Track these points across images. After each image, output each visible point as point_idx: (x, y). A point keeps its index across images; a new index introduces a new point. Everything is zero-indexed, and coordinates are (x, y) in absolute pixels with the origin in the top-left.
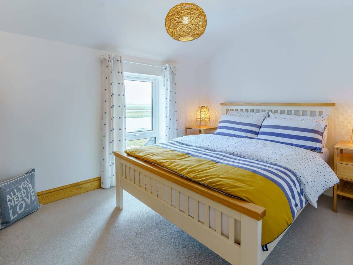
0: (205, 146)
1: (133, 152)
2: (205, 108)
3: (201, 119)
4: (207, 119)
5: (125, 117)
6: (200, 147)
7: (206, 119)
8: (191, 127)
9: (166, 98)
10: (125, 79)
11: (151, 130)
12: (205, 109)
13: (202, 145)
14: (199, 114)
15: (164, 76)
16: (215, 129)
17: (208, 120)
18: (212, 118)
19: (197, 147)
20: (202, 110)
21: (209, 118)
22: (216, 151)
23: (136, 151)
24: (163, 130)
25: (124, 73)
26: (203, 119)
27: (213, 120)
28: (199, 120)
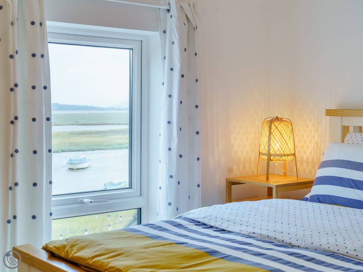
0: (264, 233)
1: (64, 247)
2: (282, 124)
3: (269, 155)
4: (288, 155)
5: (50, 151)
6: (253, 235)
7: (285, 155)
8: (242, 180)
9: (170, 96)
10: (49, 40)
11: (127, 186)
12: (281, 126)
13: (257, 231)
14: (265, 140)
15: (165, 32)
16: (309, 184)
17: (293, 157)
18: (305, 152)
19: (243, 235)
20: (273, 127)
21: (293, 152)
22: (293, 246)
23: (72, 246)
24: (160, 188)
25: (49, 23)
26: (276, 155)
27: (308, 158)
28: (266, 157)
